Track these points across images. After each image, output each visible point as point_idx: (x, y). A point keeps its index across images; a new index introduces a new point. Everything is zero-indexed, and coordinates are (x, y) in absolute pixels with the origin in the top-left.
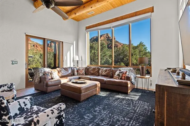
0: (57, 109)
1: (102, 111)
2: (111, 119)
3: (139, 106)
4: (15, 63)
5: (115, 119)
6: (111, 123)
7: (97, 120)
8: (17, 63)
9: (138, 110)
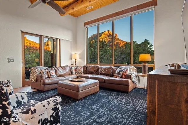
0: (53, 101)
1: (100, 109)
2: (108, 116)
3: (139, 105)
4: (11, 61)
5: (113, 116)
6: (108, 120)
7: (94, 117)
8: (13, 61)
9: (138, 108)
